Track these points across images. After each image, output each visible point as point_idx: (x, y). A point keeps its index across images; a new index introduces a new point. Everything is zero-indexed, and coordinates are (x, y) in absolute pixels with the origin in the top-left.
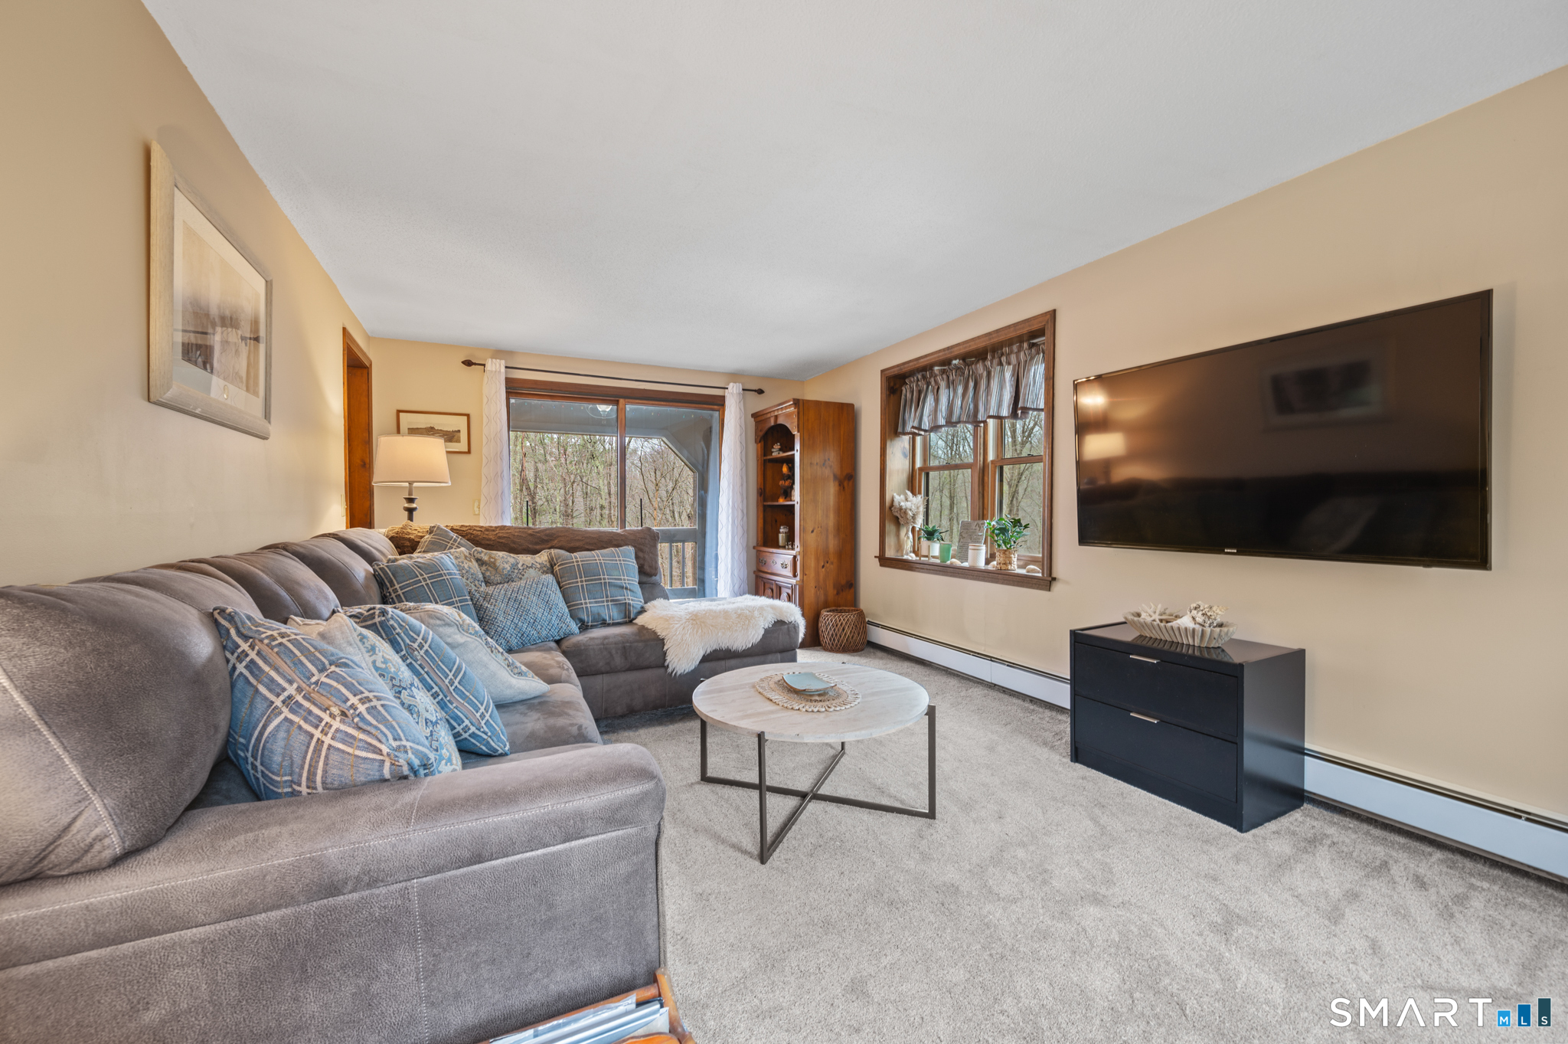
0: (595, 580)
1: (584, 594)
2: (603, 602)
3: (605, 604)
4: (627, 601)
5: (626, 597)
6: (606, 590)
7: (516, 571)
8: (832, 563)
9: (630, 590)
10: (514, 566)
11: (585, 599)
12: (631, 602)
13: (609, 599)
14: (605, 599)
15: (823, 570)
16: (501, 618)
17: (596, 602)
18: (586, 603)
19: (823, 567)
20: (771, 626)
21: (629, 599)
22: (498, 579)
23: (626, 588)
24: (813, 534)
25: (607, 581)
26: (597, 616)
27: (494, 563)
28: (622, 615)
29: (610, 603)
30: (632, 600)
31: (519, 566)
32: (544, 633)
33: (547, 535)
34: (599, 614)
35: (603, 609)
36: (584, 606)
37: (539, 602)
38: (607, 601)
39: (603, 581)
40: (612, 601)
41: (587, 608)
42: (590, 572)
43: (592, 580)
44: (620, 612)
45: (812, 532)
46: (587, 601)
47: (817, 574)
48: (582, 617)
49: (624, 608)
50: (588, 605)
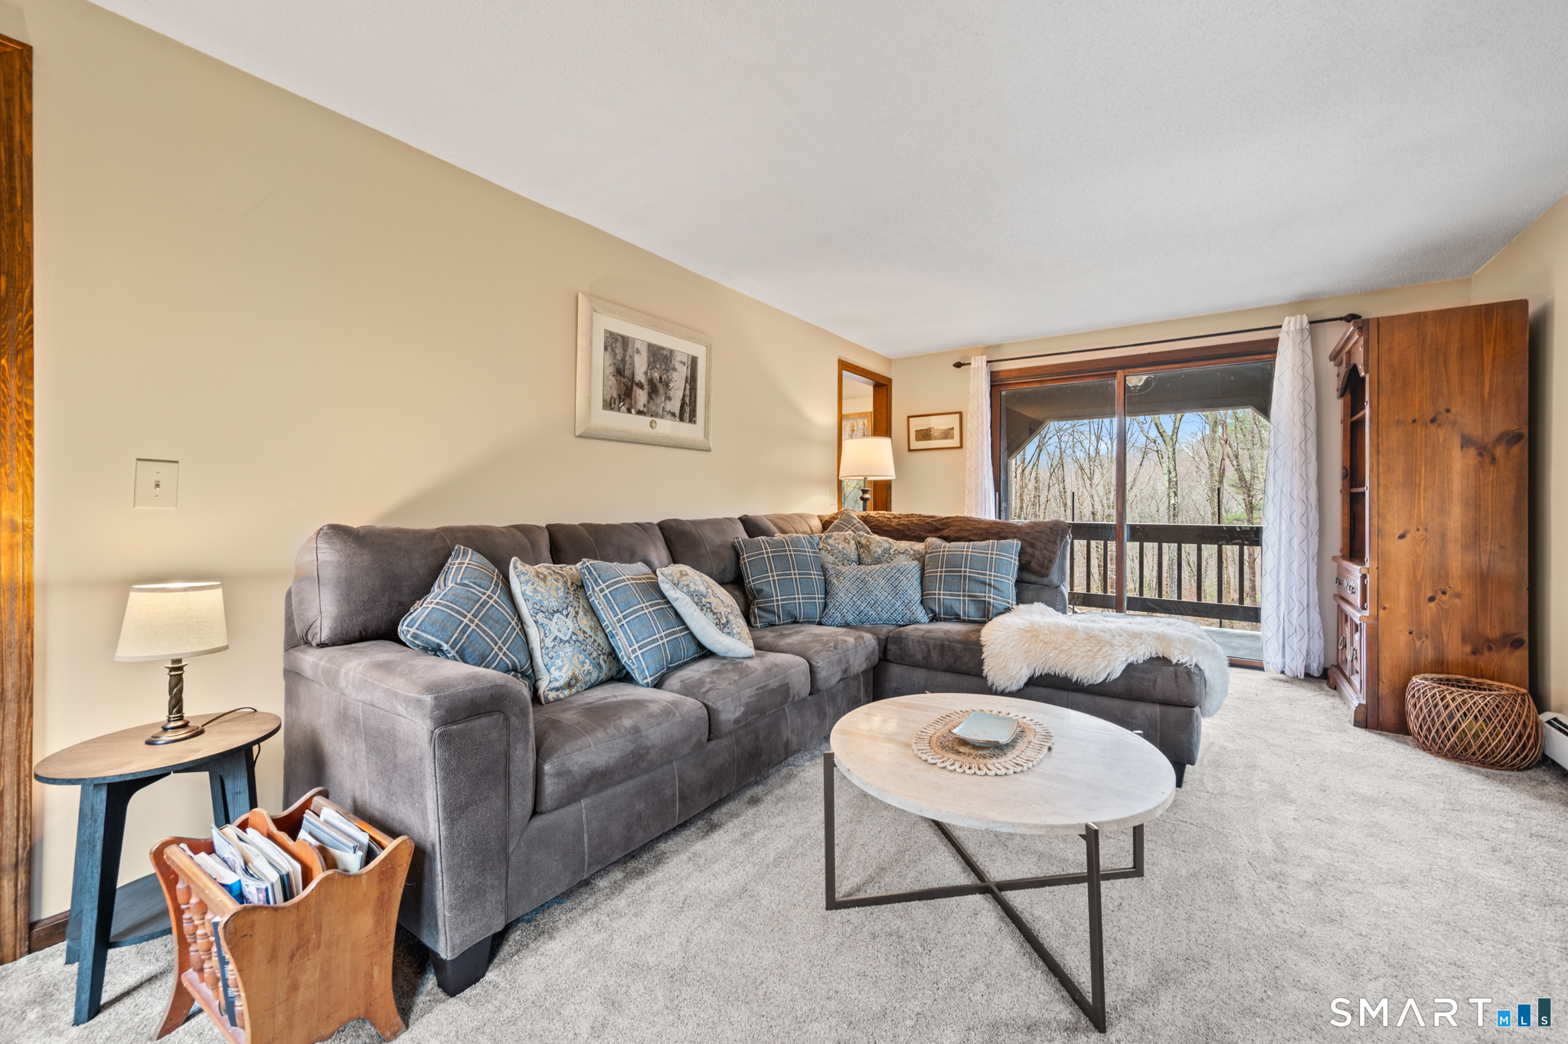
0: (955, 572)
1: (940, 585)
2: (960, 596)
3: (962, 598)
4: (987, 599)
5: (987, 595)
6: (965, 584)
7: (887, 555)
8: (1458, 595)
9: (994, 587)
10: (886, 551)
11: (940, 590)
12: (992, 601)
13: (967, 593)
14: (961, 593)
15: (1432, 604)
16: (842, 595)
17: (951, 595)
18: (939, 594)
19: (1432, 599)
20: (1141, 662)
21: (990, 597)
22: (870, 561)
23: (990, 585)
24: (1402, 541)
25: (968, 574)
26: (949, 610)
27: (868, 546)
28: (981, 614)
29: (967, 598)
30: (994, 599)
31: (891, 551)
32: (885, 616)
33: (942, 524)
34: (951, 607)
35: (958, 603)
36: (937, 597)
37: (886, 586)
38: (964, 596)
39: (963, 574)
40: (969, 596)
41: (939, 599)
42: (952, 563)
43: (951, 572)
44: (978, 609)
45: (1402, 537)
46: (942, 592)
47: (1415, 609)
48: (933, 608)
49: (983, 606)
50: (942, 597)
